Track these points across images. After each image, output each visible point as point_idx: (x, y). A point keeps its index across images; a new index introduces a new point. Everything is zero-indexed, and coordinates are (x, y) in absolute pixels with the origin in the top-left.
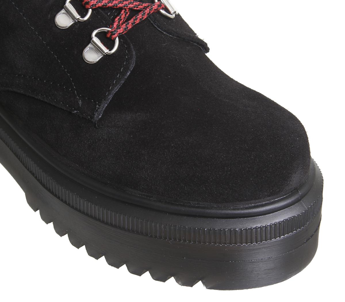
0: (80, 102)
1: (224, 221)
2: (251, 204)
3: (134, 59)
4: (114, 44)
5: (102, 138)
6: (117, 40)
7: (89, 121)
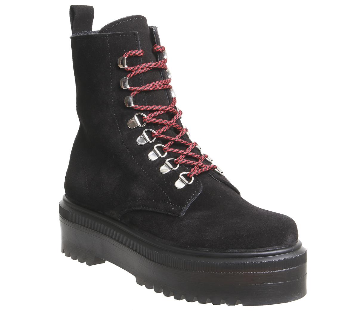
0: (173, 208)
1: (252, 259)
2: (266, 249)
3: (202, 188)
4: (191, 179)
5: (185, 225)
6: (193, 178)
7: (177, 217)
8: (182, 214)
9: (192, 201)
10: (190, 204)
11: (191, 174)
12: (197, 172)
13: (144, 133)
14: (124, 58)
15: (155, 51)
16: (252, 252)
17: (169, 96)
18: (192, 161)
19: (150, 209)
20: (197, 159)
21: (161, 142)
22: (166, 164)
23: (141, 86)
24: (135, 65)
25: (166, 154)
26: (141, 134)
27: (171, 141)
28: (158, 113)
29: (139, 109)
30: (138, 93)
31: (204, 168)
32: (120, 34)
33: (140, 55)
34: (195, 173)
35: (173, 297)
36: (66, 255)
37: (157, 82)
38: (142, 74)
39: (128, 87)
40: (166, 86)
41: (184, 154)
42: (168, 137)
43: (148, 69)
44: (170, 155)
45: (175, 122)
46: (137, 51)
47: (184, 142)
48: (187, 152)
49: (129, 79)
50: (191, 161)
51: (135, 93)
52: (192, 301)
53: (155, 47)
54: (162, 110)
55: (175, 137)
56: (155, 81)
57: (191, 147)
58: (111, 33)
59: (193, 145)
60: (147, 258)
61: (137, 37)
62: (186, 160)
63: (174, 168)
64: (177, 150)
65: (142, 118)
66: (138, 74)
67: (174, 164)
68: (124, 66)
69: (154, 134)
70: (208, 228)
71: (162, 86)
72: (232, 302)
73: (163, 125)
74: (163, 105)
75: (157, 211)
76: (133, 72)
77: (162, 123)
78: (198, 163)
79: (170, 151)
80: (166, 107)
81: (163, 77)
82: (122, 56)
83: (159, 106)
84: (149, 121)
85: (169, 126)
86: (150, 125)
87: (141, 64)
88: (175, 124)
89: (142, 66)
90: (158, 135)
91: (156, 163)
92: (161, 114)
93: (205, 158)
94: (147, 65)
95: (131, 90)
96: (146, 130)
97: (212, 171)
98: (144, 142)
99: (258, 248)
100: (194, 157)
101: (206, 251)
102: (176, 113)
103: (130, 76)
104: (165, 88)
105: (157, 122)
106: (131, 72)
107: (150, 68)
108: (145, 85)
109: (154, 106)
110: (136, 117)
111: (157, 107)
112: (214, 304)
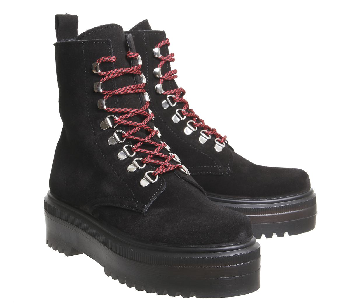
0: (137, 205)
3: (165, 186)
4: (155, 178)
5: (147, 221)
6: (157, 176)
7: (141, 213)
8: (145, 210)
9: (155, 198)
10: (152, 201)
11: (156, 173)
12: (162, 171)
13: (115, 134)
14: (98, 64)
15: (129, 57)
16: (206, 247)
17: (142, 100)
18: (159, 161)
19: (117, 205)
20: (164, 159)
21: (131, 142)
22: (134, 163)
23: (114, 90)
24: (108, 71)
25: (135, 153)
26: (113, 134)
27: (141, 141)
28: (129, 115)
29: (111, 111)
30: (110, 96)
31: (169, 168)
32: (94, 41)
33: (112, 61)
34: (160, 172)
35: (134, 288)
36: (49, 246)
37: (129, 86)
38: (115, 78)
39: (101, 91)
40: (138, 90)
41: (152, 154)
42: (137, 138)
43: (120, 74)
44: (138, 154)
45: (146, 124)
46: (109, 57)
47: (153, 143)
48: (155, 152)
49: (102, 83)
50: (157, 161)
51: (108, 96)
52: (151, 293)
53: (128, 53)
54: (133, 113)
55: (145, 138)
56: (127, 86)
57: (159, 148)
58: (86, 40)
59: (162, 146)
60: (113, 251)
61: (109, 44)
62: (152, 160)
63: (141, 167)
64: (145, 150)
65: (114, 120)
66: (111, 79)
67: (141, 163)
68: (97, 71)
69: (124, 135)
70: (167, 224)
71: (134, 90)
72: (186, 294)
73: (133, 127)
74: (134, 108)
75: (122, 207)
76: (105, 77)
77: (132, 125)
78: (164, 162)
79: (139, 151)
80: (137, 110)
81: (136, 82)
82: (96, 62)
83: (130, 109)
84: (119, 123)
85: (139, 127)
86: (122, 126)
87: (113, 69)
88: (145, 126)
89: (114, 72)
90: (127, 136)
91: (124, 162)
92: (132, 117)
93: (172, 158)
94: (119, 71)
95: (104, 93)
96: (117, 131)
97: (178, 171)
98: (115, 142)
99: (211, 244)
100: (162, 157)
101: (164, 246)
102: (147, 116)
103: (103, 80)
104: (136, 92)
105: (127, 124)
106: (103, 76)
107: (123, 73)
108: (118, 89)
109: (125, 109)
110: (108, 119)
111: (128, 110)
112: (170, 295)
